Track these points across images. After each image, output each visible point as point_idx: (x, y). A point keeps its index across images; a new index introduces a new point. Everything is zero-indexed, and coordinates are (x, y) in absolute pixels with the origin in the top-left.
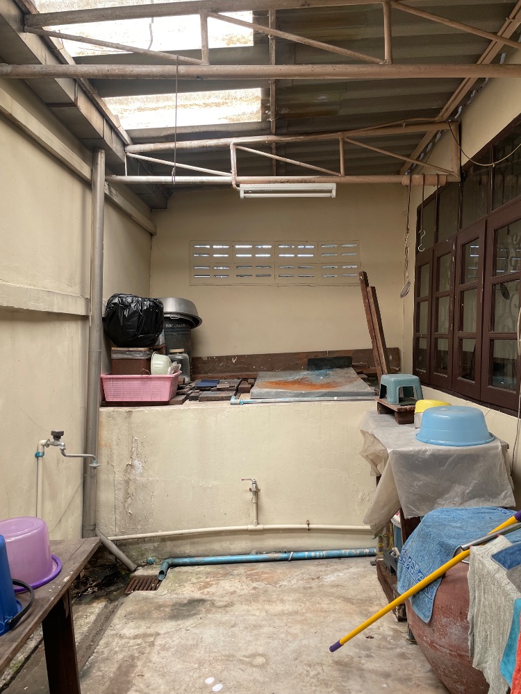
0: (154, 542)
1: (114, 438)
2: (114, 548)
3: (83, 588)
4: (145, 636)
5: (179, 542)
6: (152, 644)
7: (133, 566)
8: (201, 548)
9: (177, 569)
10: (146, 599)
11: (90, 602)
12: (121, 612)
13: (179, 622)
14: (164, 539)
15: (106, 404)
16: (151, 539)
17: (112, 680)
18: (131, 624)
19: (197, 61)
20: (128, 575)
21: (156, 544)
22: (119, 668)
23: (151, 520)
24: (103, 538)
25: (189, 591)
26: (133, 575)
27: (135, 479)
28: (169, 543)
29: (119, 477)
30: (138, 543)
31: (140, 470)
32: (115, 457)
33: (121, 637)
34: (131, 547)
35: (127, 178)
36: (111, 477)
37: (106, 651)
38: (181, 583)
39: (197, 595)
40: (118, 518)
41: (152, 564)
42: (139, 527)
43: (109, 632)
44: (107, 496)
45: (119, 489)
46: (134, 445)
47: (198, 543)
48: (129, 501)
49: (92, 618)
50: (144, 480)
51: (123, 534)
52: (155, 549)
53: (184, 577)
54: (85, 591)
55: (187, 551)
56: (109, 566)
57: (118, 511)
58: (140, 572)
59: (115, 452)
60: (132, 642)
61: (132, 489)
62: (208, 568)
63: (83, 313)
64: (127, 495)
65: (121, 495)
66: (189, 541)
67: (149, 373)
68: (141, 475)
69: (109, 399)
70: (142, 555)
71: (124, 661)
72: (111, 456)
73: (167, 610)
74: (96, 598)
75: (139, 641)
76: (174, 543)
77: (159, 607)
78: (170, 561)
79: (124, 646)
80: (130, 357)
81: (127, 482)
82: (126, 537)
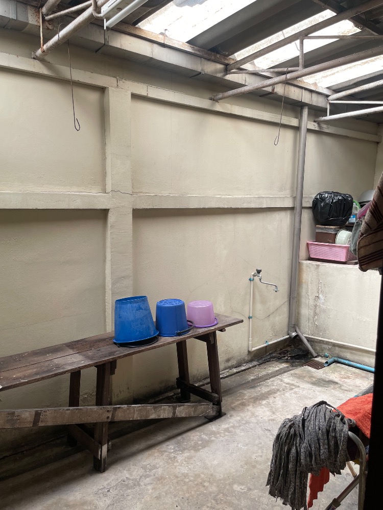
0: (328, 345)
1: (310, 279)
2: (305, 341)
3: (283, 355)
4: (293, 385)
5: (343, 350)
6: (292, 389)
7: (315, 355)
8: (356, 358)
9: (339, 365)
10: (309, 371)
11: (283, 362)
12: (292, 372)
13: (314, 387)
14: (334, 345)
15: (310, 259)
16: (327, 343)
17: (262, 394)
18: (291, 378)
19: (297, 68)
20: (311, 358)
21: (330, 347)
22: (270, 391)
23: (327, 332)
24: (300, 334)
25: (334, 377)
26: (313, 359)
27: (320, 305)
28: (337, 348)
29: (311, 302)
30: (320, 343)
31: (323, 301)
32: (309, 291)
33: (282, 381)
34: (316, 344)
35: (329, 117)
36: (307, 302)
37: (270, 383)
38: (334, 371)
39: (336, 380)
40: (310, 326)
41: (327, 357)
42: (321, 334)
43: (279, 377)
44: (305, 311)
45: (311, 309)
46: (320, 285)
47: (354, 354)
48: (316, 317)
49: (278, 369)
50: (324, 307)
51: (312, 335)
52: (329, 350)
53: (339, 369)
54: (283, 357)
55: (348, 357)
56: (303, 350)
57: (310, 322)
58: (319, 359)
59: (309, 287)
60: (284, 384)
61: (318, 311)
62: (357, 371)
63: (291, 206)
64: (315, 314)
65: (312, 313)
66: (349, 351)
67: (334, 242)
68: (323, 304)
69: (312, 256)
70: (322, 351)
71: (274, 389)
72: (307, 290)
73: (314, 380)
74: (287, 362)
75: (287, 385)
76: (340, 349)
77: (311, 377)
78: (336, 359)
79: (279, 384)
80: (325, 232)
81: (316, 306)
82: (312, 337)
